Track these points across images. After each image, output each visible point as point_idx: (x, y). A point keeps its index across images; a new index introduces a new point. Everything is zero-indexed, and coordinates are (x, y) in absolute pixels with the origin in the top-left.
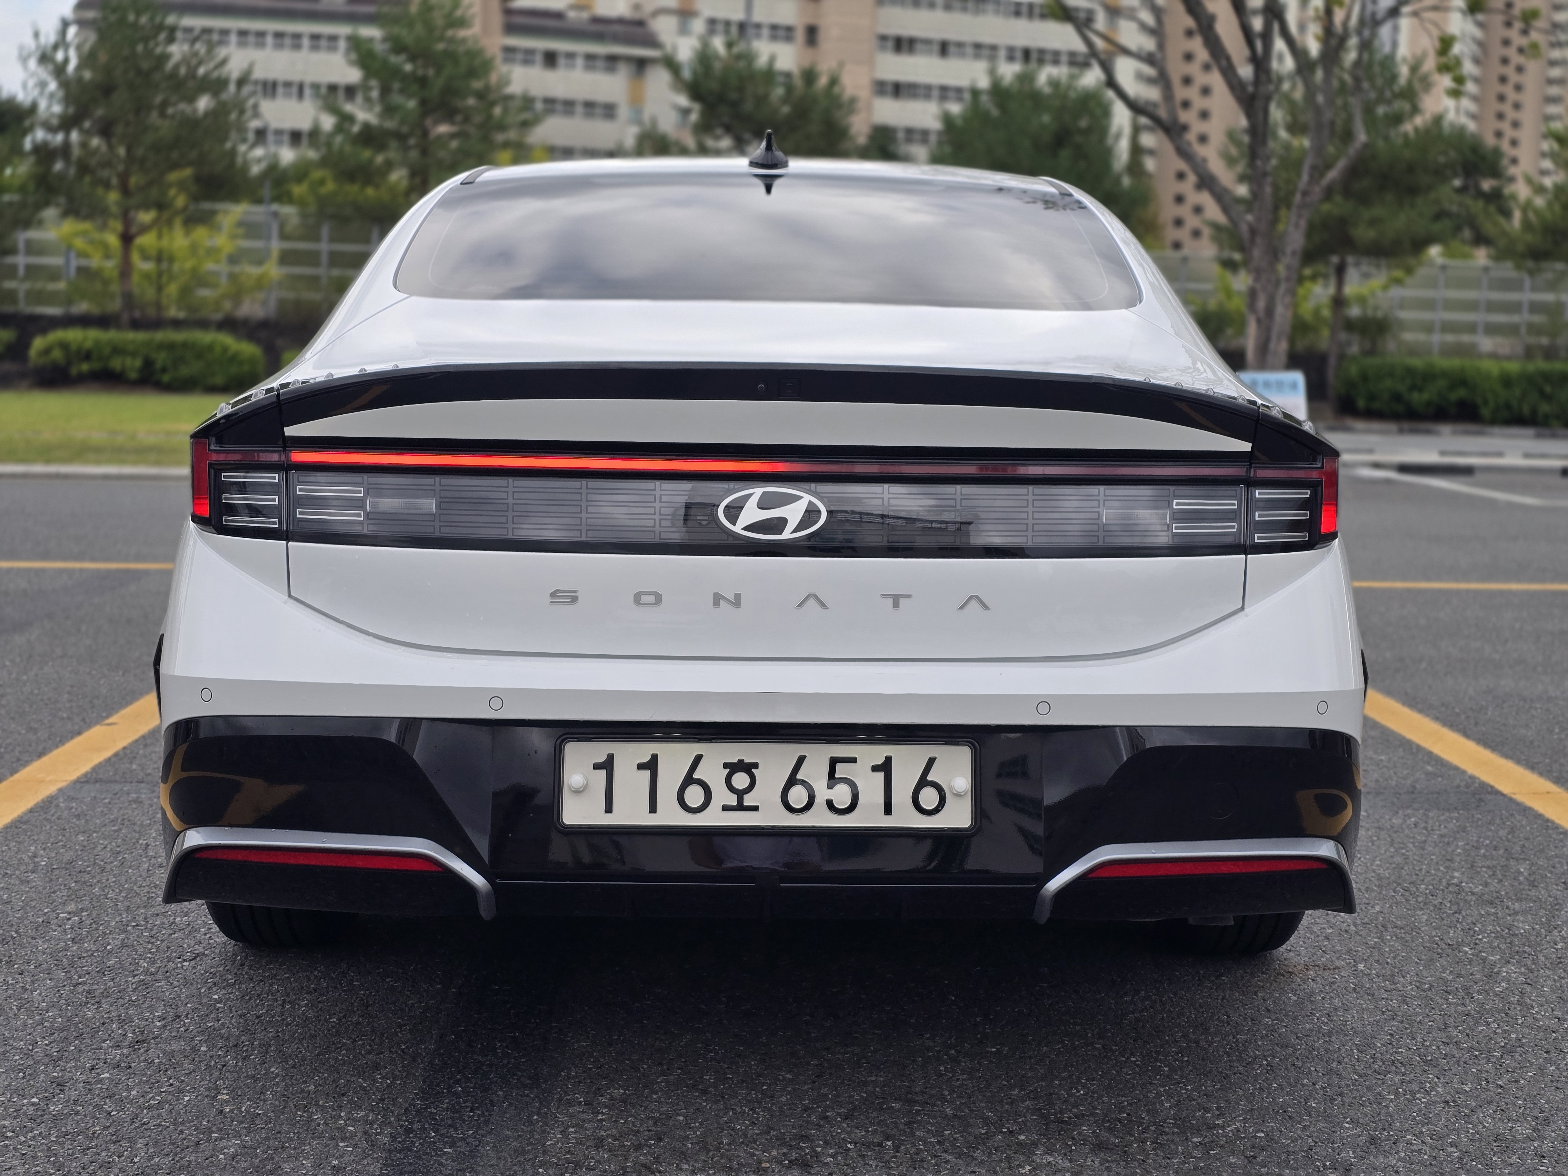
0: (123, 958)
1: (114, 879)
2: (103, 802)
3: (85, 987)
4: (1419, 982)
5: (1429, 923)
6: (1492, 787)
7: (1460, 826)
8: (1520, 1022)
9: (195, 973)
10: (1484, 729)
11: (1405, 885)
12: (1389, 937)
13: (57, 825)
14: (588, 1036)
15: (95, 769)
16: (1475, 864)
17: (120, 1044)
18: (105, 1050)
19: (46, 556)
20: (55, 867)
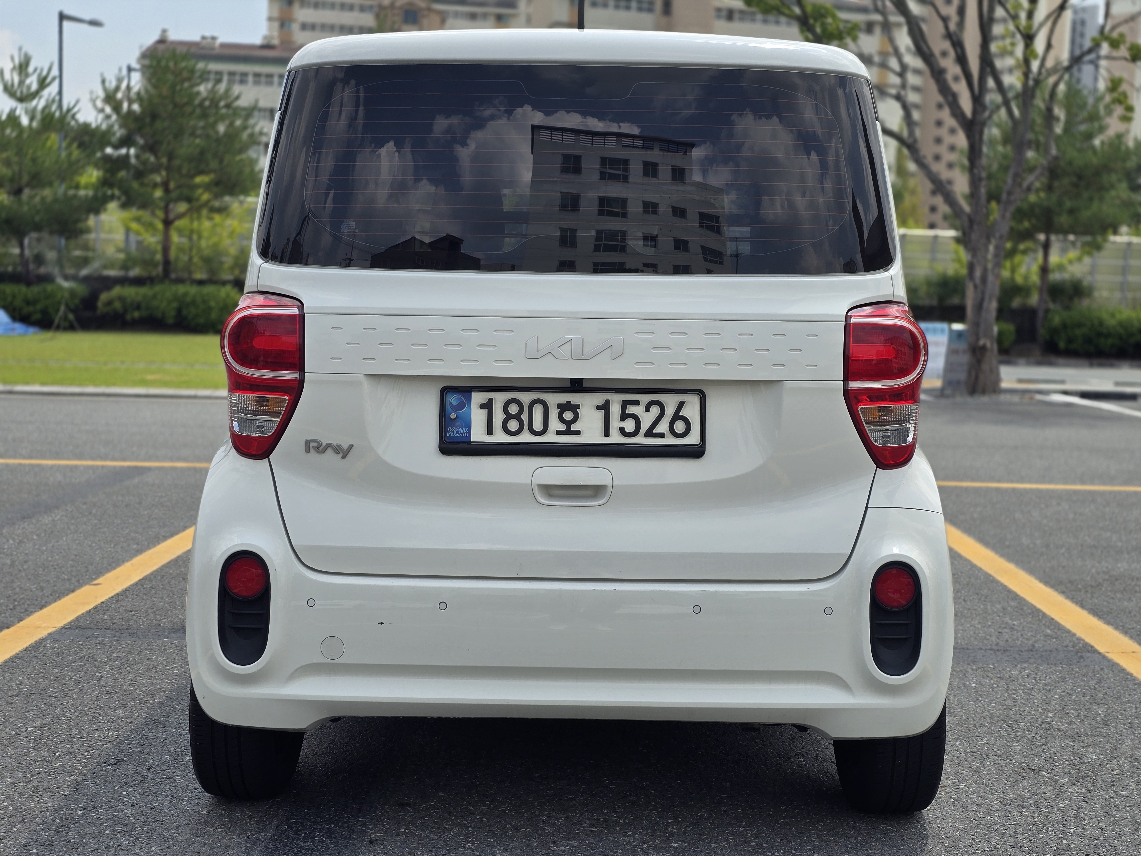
0: (65, 762)
1: (72, 702)
2: (77, 644)
3: (33, 784)
4: (1003, 798)
5: (1021, 753)
6: (1092, 647)
7: (1061, 677)
8: (1072, 831)
9: (114, 775)
10: (1096, 601)
11: (1010, 722)
12: (988, 763)
13: (41, 661)
14: (383, 829)
15: (77, 619)
16: (1066, 707)
17: (49, 827)
18: (37, 832)
19: (80, 456)
20: (33, 692)
